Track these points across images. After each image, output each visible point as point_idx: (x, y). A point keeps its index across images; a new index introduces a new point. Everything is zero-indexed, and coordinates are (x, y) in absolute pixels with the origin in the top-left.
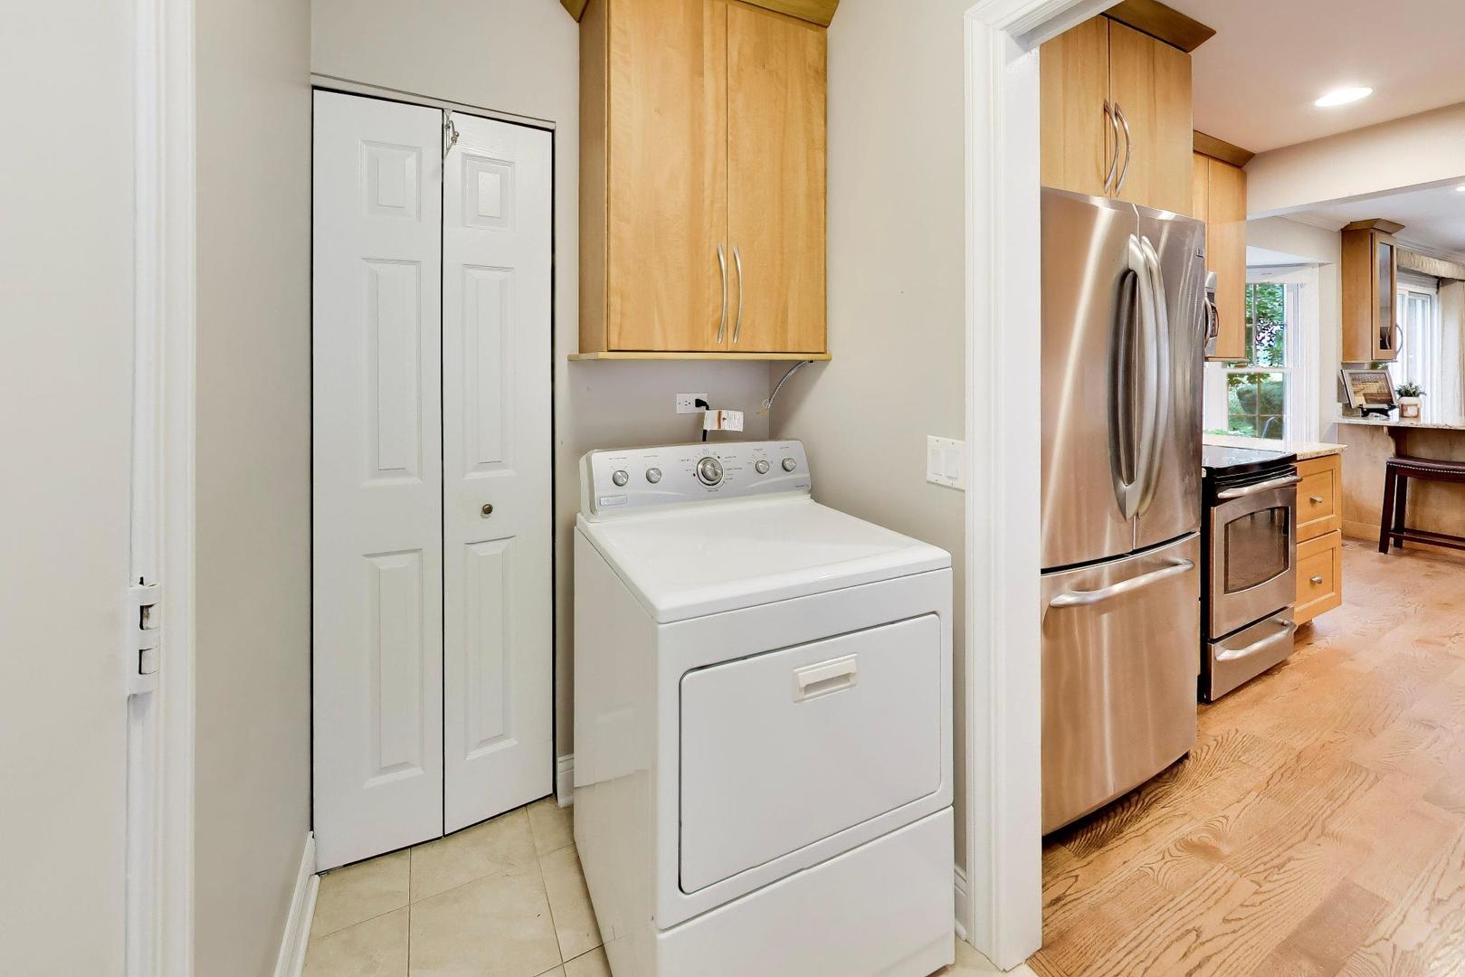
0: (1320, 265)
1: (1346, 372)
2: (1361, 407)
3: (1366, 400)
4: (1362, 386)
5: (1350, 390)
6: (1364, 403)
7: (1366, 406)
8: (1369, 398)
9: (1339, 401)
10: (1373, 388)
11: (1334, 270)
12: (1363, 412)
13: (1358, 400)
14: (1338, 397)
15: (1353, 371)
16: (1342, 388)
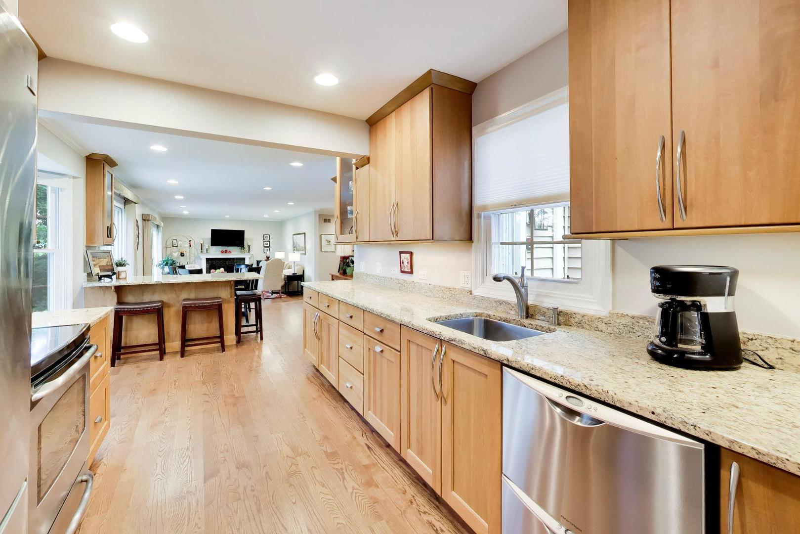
0: (74, 177)
1: (89, 252)
2: (97, 275)
3: (100, 270)
4: (97, 261)
5: (92, 264)
6: (99, 272)
7: (101, 274)
8: (102, 268)
9: (84, 272)
10: (104, 262)
11: (82, 182)
12: (99, 278)
13: (96, 271)
14: (84, 269)
15: (93, 251)
16: (87, 264)
